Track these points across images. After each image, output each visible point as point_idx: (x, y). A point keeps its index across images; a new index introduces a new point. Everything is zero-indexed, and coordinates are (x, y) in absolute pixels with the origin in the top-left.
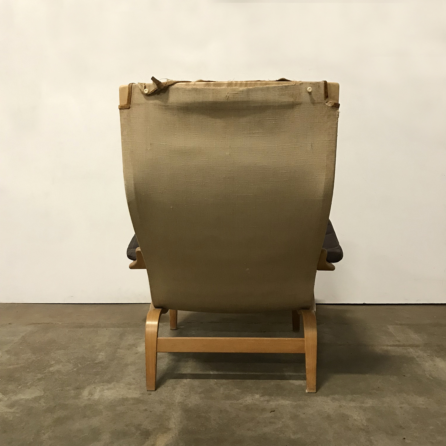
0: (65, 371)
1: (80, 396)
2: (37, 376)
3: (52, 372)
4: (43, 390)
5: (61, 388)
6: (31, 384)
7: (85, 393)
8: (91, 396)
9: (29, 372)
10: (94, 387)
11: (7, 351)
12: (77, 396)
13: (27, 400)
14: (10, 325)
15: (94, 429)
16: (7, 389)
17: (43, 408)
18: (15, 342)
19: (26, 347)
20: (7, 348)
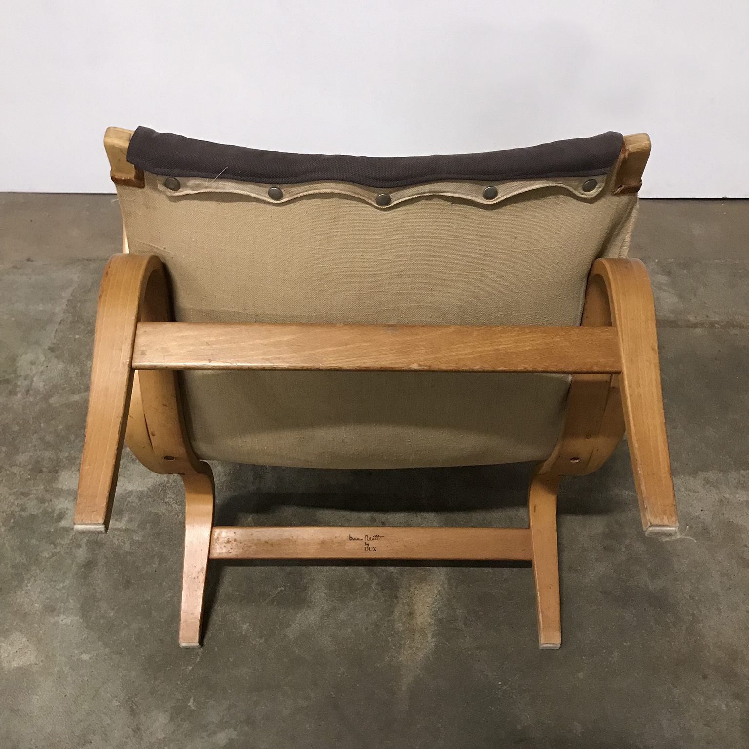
11: (52, 349)
14: (29, 263)
18: (59, 320)
19: (87, 335)
20: (49, 338)
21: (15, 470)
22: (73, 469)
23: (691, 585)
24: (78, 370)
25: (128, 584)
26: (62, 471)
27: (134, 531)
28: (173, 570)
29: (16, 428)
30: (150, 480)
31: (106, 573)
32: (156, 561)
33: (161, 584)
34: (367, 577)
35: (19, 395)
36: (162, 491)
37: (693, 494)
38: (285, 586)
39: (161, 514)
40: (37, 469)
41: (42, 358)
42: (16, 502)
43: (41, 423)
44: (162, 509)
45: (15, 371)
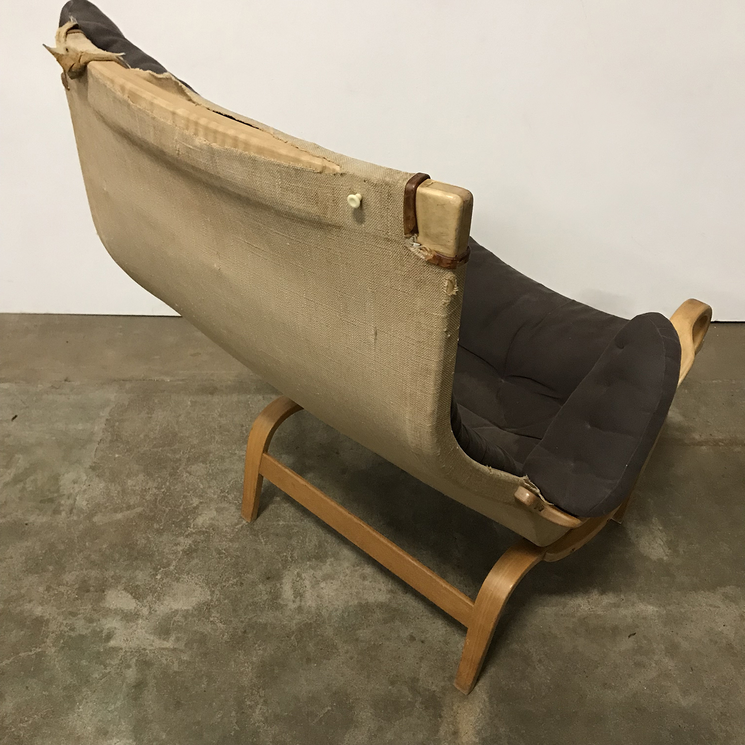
0: (226, 526)
1: (280, 601)
2: (179, 544)
3: (204, 529)
4: (207, 584)
5: (237, 579)
6: (176, 566)
7: (287, 592)
8: (301, 601)
9: (159, 532)
10: (298, 574)
11: (93, 468)
12: (275, 602)
13: (186, 615)
15: (335, 693)
16: (137, 583)
17: (223, 636)
18: (99, 439)
19: (126, 454)
20: (89, 456)
21: (62, 589)
22: (119, 588)
23: (722, 701)
24: (119, 488)
25: (178, 704)
26: (109, 590)
27: (181, 651)
28: (222, 690)
29: (62, 547)
30: (194, 599)
31: (157, 693)
32: (205, 680)
33: (211, 705)
34: (411, 696)
35: (63, 514)
36: (207, 610)
37: (715, 609)
38: (331, 706)
39: (206, 633)
40: (84, 588)
41: (84, 478)
42: (65, 622)
43: (86, 542)
44: (208, 628)
45: (58, 491)
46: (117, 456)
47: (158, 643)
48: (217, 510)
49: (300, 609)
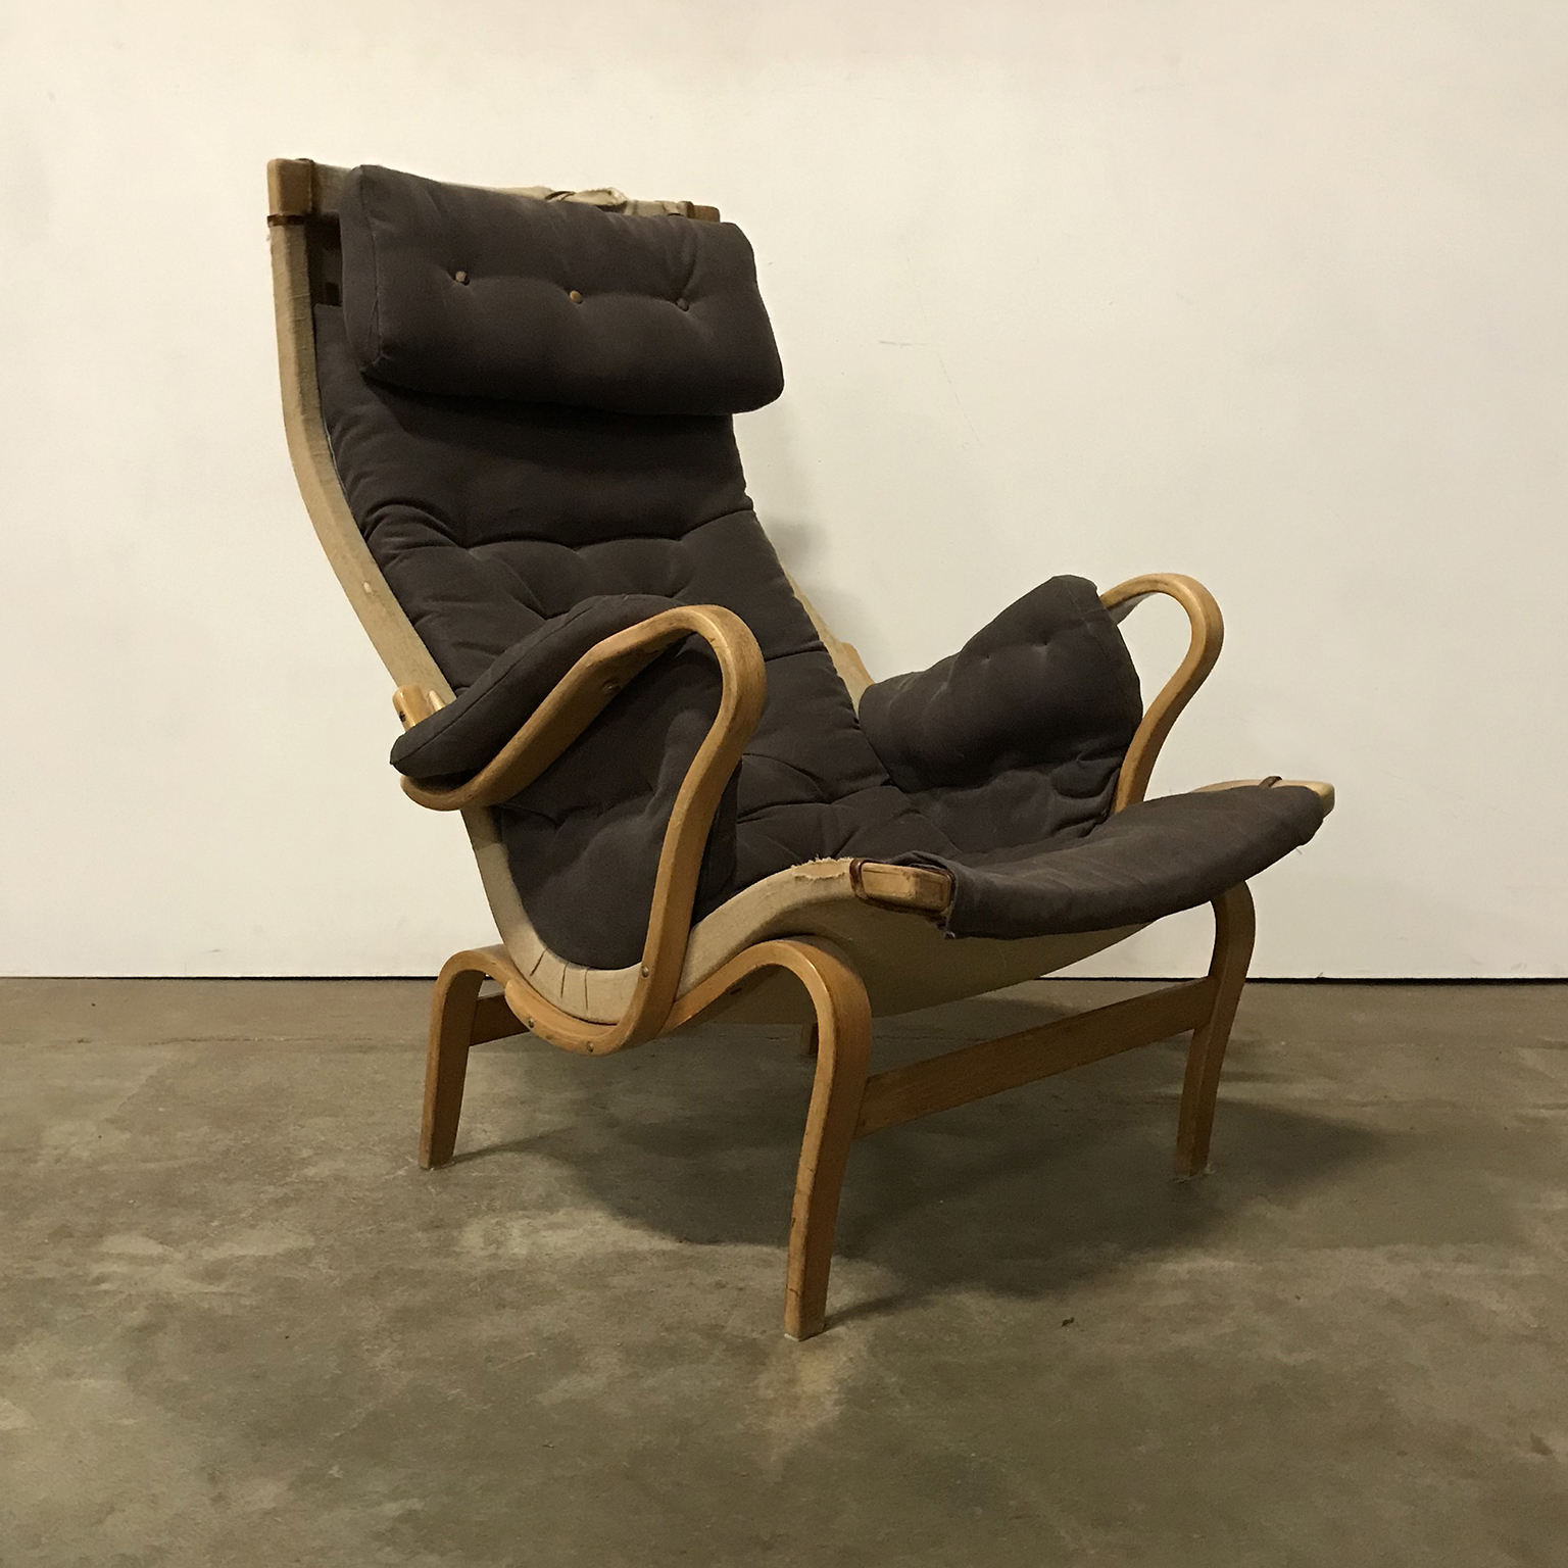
0: (362, 1177)
1: (455, 1249)
2: (263, 1193)
3: (317, 1179)
4: (309, 1231)
5: (373, 1227)
6: (253, 1214)
7: (472, 1238)
8: (498, 1248)
9: (228, 1182)
10: (497, 1223)
11: (111, 1121)
12: (445, 1248)
13: (261, 1261)
14: (82, 1044)
15: (550, 1338)
16: (171, 1229)
17: (332, 1282)
18: (131, 1095)
19: (180, 1108)
20: (108, 1110)
21: (20, 1234)
22: (132, 1234)
24: (158, 1140)
25: (223, 1348)
26: (111, 1236)
27: (243, 1295)
29: (31, 1194)
30: (281, 1245)
31: (182, 1337)
32: (283, 1324)
34: (705, 1343)
35: (42, 1163)
36: (304, 1257)
38: (537, 1352)
39: (297, 1278)
40: (62, 1233)
41: (92, 1130)
42: (16, 1266)
43: (78, 1190)
44: (304, 1274)
45: (37, 1142)
46: (161, 1109)
47: (197, 1287)
48: (346, 1161)
49: (494, 1257)
